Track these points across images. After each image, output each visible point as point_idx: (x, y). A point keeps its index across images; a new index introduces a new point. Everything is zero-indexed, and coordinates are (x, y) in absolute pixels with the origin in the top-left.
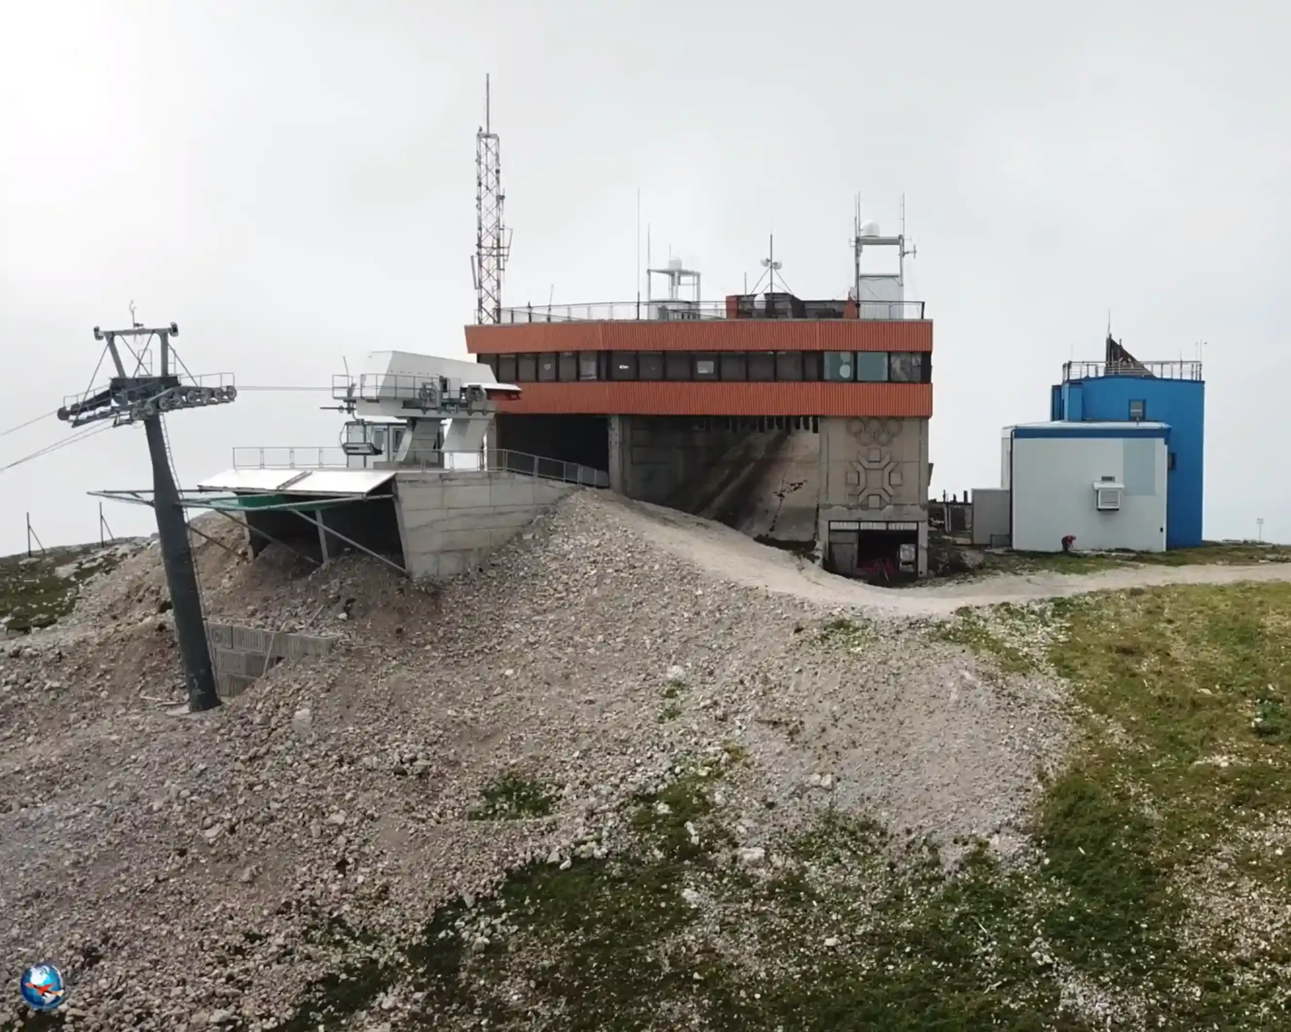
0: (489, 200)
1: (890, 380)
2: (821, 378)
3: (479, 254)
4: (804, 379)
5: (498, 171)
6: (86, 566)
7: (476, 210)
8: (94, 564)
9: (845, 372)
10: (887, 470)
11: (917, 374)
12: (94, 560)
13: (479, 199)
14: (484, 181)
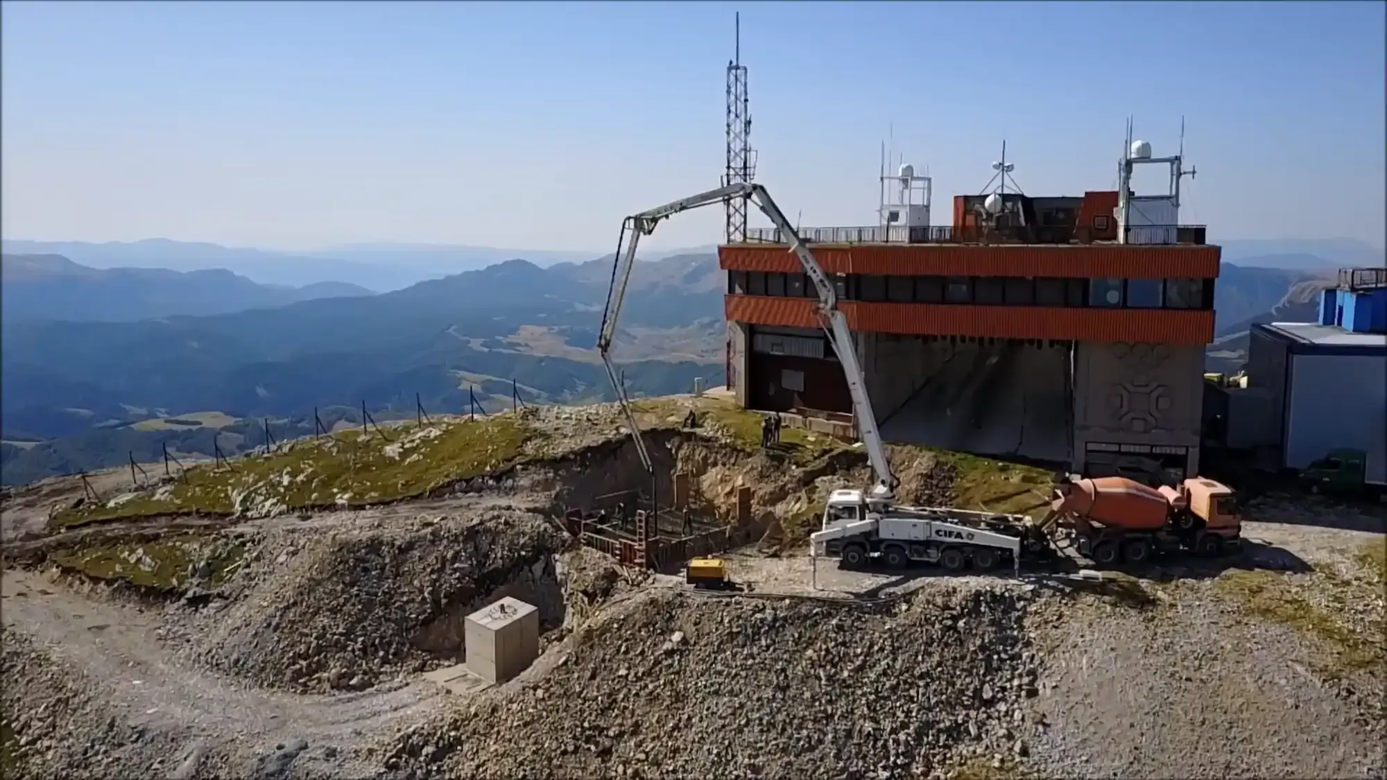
0: (738, 126)
1: (1164, 307)
2: (1085, 304)
3: (728, 175)
4: (1067, 304)
5: (746, 100)
6: (407, 446)
7: (725, 135)
8: (415, 445)
9: (1113, 297)
10: (1155, 395)
11: (1198, 301)
12: (413, 441)
13: (728, 126)
14: (733, 109)
